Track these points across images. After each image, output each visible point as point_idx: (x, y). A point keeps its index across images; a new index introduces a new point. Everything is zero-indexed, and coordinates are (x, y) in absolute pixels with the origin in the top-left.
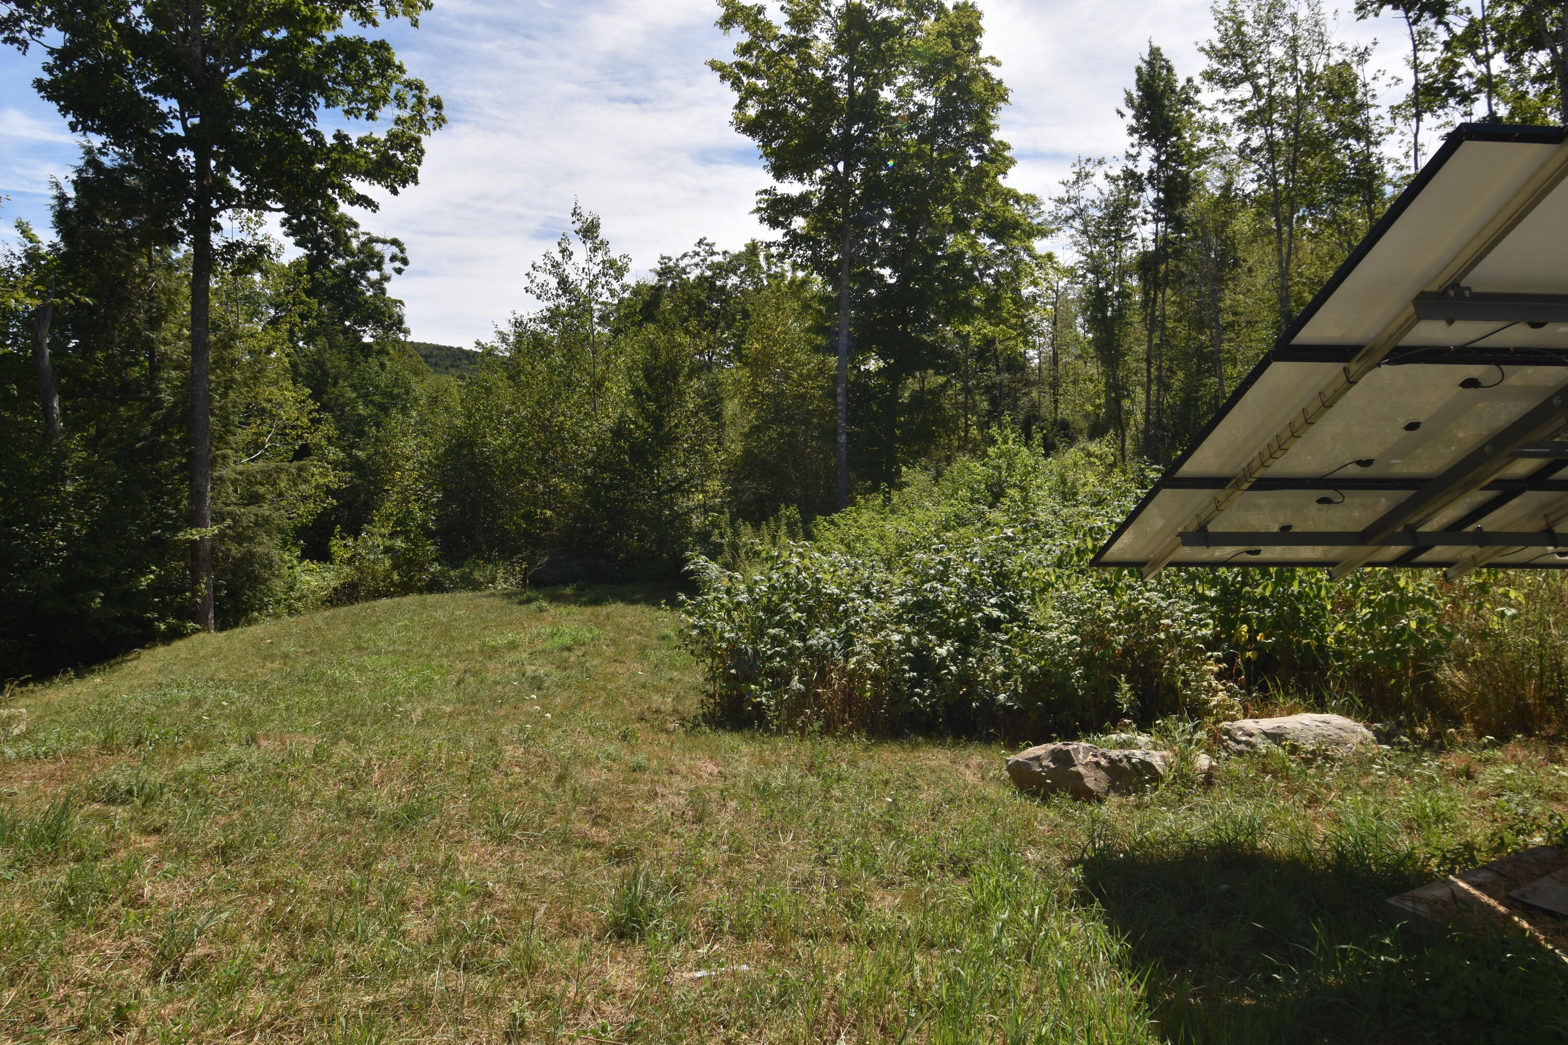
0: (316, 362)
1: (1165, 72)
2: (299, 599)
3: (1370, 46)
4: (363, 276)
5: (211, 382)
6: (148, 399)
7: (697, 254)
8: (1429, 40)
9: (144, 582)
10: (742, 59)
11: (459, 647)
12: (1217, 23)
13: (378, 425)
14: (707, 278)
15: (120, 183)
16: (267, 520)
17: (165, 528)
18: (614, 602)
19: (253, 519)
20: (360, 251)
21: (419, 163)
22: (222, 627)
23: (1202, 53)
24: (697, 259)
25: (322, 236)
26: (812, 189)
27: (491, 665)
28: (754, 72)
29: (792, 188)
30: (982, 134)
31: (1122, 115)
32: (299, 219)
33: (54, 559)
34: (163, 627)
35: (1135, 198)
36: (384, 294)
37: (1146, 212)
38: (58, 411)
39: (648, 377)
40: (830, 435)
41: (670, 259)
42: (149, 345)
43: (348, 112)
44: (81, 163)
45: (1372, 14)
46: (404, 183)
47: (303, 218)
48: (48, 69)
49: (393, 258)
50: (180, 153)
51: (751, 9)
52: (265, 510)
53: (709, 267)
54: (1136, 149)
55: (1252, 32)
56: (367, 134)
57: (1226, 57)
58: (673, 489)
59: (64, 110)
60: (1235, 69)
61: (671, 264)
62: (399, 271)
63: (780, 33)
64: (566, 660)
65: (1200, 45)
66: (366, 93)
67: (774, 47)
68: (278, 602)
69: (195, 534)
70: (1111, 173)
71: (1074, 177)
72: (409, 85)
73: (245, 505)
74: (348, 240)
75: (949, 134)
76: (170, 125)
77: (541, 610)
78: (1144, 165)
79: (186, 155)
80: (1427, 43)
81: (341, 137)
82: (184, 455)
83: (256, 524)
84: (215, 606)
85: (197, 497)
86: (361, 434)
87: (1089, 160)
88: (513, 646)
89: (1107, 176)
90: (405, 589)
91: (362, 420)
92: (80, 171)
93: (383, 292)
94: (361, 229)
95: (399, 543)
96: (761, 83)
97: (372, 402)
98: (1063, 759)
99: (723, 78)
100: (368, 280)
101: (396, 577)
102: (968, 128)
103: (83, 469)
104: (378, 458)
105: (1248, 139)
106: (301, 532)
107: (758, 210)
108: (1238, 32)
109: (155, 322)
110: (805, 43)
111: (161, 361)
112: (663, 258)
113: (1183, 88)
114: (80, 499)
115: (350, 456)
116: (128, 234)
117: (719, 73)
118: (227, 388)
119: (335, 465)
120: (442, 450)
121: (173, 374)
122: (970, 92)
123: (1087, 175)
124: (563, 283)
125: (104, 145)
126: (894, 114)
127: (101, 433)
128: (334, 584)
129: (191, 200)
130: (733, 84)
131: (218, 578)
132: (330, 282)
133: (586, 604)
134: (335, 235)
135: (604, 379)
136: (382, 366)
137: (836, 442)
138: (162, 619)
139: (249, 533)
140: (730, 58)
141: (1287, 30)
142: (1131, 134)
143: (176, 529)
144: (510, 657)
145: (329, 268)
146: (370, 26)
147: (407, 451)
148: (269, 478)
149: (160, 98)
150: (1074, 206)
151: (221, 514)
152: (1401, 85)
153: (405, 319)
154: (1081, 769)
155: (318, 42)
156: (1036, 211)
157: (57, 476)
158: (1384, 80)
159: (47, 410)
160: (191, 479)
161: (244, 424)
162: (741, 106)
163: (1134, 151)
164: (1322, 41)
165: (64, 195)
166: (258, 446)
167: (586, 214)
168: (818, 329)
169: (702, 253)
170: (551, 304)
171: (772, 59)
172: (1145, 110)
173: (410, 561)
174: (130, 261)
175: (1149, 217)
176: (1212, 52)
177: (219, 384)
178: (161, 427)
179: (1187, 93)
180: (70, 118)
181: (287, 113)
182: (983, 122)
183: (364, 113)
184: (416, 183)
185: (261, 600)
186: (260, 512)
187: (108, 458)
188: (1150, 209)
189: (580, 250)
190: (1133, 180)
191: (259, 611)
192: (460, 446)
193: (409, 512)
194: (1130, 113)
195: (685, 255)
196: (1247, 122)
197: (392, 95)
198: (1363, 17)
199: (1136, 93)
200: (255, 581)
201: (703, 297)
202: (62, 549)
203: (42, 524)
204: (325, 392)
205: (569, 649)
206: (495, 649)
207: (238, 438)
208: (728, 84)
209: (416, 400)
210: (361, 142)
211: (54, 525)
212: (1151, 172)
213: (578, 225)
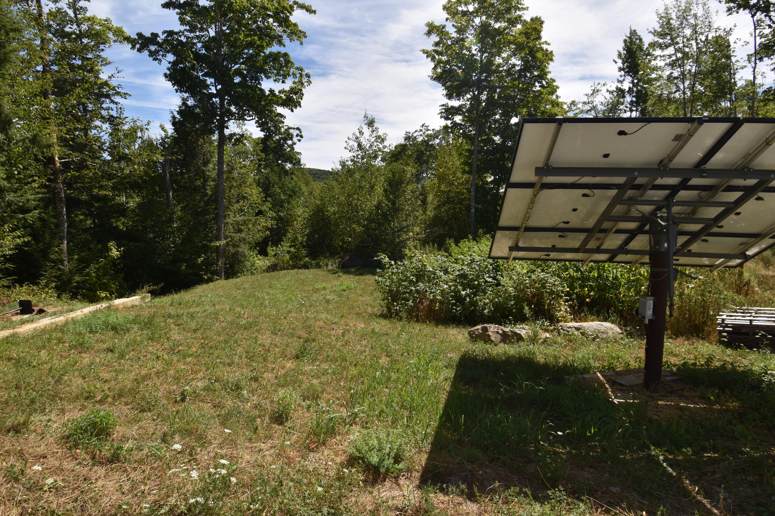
0: (266, 178)
1: (638, 41)
2: (255, 270)
3: (733, 27)
4: (286, 143)
5: (225, 186)
6: (203, 193)
7: (421, 130)
8: (762, 24)
9: (200, 260)
10: (436, 48)
11: (306, 288)
12: (658, 19)
13: (289, 203)
14: (425, 141)
15: (193, 112)
16: (244, 239)
17: (208, 241)
18: (368, 274)
19: (238, 238)
20: (285, 133)
21: (301, 99)
22: (227, 278)
23: (651, 34)
24: (421, 133)
25: (270, 127)
26: (464, 103)
27: (314, 295)
28: (440, 53)
29: (455, 103)
30: (542, 76)
31: (616, 62)
32: (262, 120)
33: (170, 251)
34: (206, 277)
35: (622, 100)
36: (293, 150)
37: (627, 107)
38: (171, 197)
39: (390, 184)
40: (468, 208)
41: (410, 133)
42: (203, 172)
43: (275, 81)
44: (180, 104)
45: (735, 13)
46: (296, 107)
47: (264, 120)
48: (169, 69)
49: (297, 135)
50: (214, 99)
51: (439, 27)
52: (243, 235)
53: (426, 136)
54: (623, 78)
55: (675, 23)
56: (282, 88)
57: (662, 35)
58: (399, 231)
59: (174, 85)
60: (666, 40)
61: (410, 135)
62: (299, 141)
63: (452, 36)
64: (343, 294)
65: (650, 30)
66: (282, 72)
67: (449, 42)
68: (247, 270)
69: (218, 244)
70: (610, 89)
71: (592, 92)
72: (297, 69)
73: (236, 233)
74: (280, 128)
75: (526, 76)
76: (210, 89)
77: (339, 276)
78: (626, 86)
79: (216, 100)
80: (761, 26)
81: (271, 91)
82: (214, 214)
83: (240, 240)
84: (225, 271)
85: (219, 230)
86: (282, 206)
87: (599, 84)
88: (324, 289)
89: (608, 91)
90: (294, 267)
91: (283, 201)
92: (180, 107)
93: (293, 149)
94: (285, 124)
95: (292, 249)
96: (444, 58)
97: (286, 194)
98: (485, 330)
99: (427, 56)
100: (287, 144)
101: (291, 263)
102: (536, 73)
103: (180, 219)
104: (288, 216)
105: (672, 73)
106: (258, 244)
107: (441, 113)
108: (668, 23)
109: (206, 163)
110: (463, 40)
111: (208, 178)
112: (407, 132)
113: (647, 48)
114: (179, 229)
115: (278, 215)
116: (197, 130)
117: (426, 55)
118: (231, 188)
119: (272, 218)
120: (312, 213)
121: (212, 183)
122: (536, 57)
123: (598, 91)
124: (360, 145)
125: (187, 97)
126: (501, 69)
127: (187, 205)
128: (268, 265)
129: (218, 118)
130: (432, 59)
131: (226, 260)
132: (273, 145)
133: (356, 275)
134: (275, 127)
135: (374, 185)
136: (292, 179)
137: (470, 212)
138: (206, 274)
139: (237, 244)
140: (430, 48)
141: (692, 21)
142: (620, 71)
143: (211, 241)
144: (323, 292)
145: (272, 140)
146: (282, 46)
147: (299, 213)
148: (245, 223)
149: (207, 78)
150: (591, 105)
151: (227, 236)
152: (748, 45)
153: (301, 160)
154: (490, 333)
155: (263, 54)
156: (575, 108)
157: (171, 221)
158: (740, 43)
159: (168, 196)
160: (217, 223)
161: (238, 202)
162: (435, 68)
163: (621, 79)
164: (709, 25)
165: (174, 116)
166: (242, 211)
167: (369, 117)
168: (465, 163)
169: (424, 130)
170: (355, 154)
171: (448, 47)
172: (627, 59)
173: (296, 257)
174: (197, 140)
175: (628, 109)
176: (655, 33)
177: (228, 187)
178: (207, 203)
179: (649, 51)
180: (176, 87)
181: (252, 83)
182: (542, 70)
183: (281, 81)
184: (301, 107)
185: (242, 269)
186: (241, 235)
187: (188, 214)
188: (628, 106)
189: (367, 131)
190: (621, 92)
191: (241, 273)
192: (318, 211)
193: (296, 237)
194: (620, 62)
195: (416, 131)
196: (672, 65)
197: (291, 73)
198: (730, 14)
199: (623, 52)
200: (240, 262)
201: (423, 149)
202: (172, 247)
203: (166, 238)
204: (269, 190)
205: (344, 290)
206: (318, 289)
207: (235, 208)
208: (429, 59)
209: (303, 193)
210: (280, 92)
211: (170, 239)
212: (630, 88)
213: (366, 122)
